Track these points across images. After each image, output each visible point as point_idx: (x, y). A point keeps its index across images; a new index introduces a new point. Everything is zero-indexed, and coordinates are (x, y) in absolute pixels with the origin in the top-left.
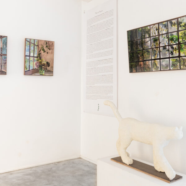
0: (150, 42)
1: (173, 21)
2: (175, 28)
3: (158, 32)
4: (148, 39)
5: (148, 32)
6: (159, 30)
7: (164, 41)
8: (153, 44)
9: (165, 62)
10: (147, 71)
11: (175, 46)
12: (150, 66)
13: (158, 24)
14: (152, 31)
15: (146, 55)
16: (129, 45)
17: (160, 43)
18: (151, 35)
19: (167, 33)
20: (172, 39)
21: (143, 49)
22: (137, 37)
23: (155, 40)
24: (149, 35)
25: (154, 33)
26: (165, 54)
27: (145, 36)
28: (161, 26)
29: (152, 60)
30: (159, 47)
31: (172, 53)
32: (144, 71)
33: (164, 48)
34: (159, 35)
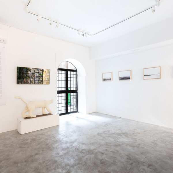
0: (30, 74)
1: (41, 70)
2: (41, 72)
3: (35, 71)
4: (29, 73)
5: (30, 70)
6: (35, 70)
7: (37, 75)
8: (32, 75)
9: (36, 82)
10: (28, 84)
11: (41, 77)
12: (30, 82)
13: (35, 69)
14: (31, 70)
15: (27, 78)
16: (17, 73)
17: (35, 75)
18: (31, 72)
19: (39, 73)
20: (40, 75)
21: (26, 76)
22: (23, 70)
23: (33, 74)
24: (30, 72)
25: (32, 71)
26: (37, 79)
27: (28, 71)
28: (36, 70)
29: (31, 80)
30: (35, 76)
31: (40, 79)
32: (26, 84)
33: (37, 77)
34: (35, 72)
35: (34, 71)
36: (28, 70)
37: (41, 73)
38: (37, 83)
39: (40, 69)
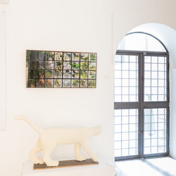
0: (53, 64)
1: (77, 54)
2: (77, 59)
3: (63, 59)
4: (51, 62)
5: (53, 56)
6: (63, 57)
7: (67, 66)
8: (56, 66)
9: (66, 82)
10: (48, 87)
11: (76, 71)
12: (52, 84)
13: (63, 52)
14: (56, 56)
15: (47, 74)
17: (63, 67)
18: (55, 59)
19: (71, 61)
20: (75, 66)
21: (45, 69)
22: (38, 57)
23: (59, 64)
24: (53, 60)
25: (57, 58)
26: (67, 76)
27: (48, 58)
28: (65, 55)
29: (54, 79)
30: (63, 70)
31: (74, 76)
32: (45, 87)
33: (67, 71)
34: (63, 61)
35: (61, 59)
36: (48, 55)
37: (77, 63)
38: (69, 86)
39: (74, 53)
